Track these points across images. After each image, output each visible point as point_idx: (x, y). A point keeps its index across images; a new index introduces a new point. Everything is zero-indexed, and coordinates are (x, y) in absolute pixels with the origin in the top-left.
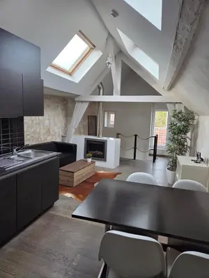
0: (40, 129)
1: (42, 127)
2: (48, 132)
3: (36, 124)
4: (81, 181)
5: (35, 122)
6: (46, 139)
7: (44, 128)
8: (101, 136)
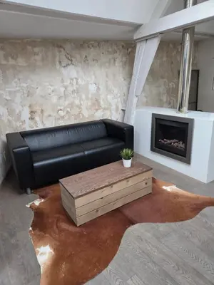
0: (81, 99)
1: (84, 97)
2: (96, 104)
3: (74, 91)
4: (100, 214)
5: (70, 89)
6: (93, 116)
7: (87, 98)
8: (185, 108)
